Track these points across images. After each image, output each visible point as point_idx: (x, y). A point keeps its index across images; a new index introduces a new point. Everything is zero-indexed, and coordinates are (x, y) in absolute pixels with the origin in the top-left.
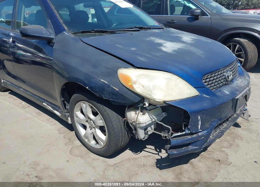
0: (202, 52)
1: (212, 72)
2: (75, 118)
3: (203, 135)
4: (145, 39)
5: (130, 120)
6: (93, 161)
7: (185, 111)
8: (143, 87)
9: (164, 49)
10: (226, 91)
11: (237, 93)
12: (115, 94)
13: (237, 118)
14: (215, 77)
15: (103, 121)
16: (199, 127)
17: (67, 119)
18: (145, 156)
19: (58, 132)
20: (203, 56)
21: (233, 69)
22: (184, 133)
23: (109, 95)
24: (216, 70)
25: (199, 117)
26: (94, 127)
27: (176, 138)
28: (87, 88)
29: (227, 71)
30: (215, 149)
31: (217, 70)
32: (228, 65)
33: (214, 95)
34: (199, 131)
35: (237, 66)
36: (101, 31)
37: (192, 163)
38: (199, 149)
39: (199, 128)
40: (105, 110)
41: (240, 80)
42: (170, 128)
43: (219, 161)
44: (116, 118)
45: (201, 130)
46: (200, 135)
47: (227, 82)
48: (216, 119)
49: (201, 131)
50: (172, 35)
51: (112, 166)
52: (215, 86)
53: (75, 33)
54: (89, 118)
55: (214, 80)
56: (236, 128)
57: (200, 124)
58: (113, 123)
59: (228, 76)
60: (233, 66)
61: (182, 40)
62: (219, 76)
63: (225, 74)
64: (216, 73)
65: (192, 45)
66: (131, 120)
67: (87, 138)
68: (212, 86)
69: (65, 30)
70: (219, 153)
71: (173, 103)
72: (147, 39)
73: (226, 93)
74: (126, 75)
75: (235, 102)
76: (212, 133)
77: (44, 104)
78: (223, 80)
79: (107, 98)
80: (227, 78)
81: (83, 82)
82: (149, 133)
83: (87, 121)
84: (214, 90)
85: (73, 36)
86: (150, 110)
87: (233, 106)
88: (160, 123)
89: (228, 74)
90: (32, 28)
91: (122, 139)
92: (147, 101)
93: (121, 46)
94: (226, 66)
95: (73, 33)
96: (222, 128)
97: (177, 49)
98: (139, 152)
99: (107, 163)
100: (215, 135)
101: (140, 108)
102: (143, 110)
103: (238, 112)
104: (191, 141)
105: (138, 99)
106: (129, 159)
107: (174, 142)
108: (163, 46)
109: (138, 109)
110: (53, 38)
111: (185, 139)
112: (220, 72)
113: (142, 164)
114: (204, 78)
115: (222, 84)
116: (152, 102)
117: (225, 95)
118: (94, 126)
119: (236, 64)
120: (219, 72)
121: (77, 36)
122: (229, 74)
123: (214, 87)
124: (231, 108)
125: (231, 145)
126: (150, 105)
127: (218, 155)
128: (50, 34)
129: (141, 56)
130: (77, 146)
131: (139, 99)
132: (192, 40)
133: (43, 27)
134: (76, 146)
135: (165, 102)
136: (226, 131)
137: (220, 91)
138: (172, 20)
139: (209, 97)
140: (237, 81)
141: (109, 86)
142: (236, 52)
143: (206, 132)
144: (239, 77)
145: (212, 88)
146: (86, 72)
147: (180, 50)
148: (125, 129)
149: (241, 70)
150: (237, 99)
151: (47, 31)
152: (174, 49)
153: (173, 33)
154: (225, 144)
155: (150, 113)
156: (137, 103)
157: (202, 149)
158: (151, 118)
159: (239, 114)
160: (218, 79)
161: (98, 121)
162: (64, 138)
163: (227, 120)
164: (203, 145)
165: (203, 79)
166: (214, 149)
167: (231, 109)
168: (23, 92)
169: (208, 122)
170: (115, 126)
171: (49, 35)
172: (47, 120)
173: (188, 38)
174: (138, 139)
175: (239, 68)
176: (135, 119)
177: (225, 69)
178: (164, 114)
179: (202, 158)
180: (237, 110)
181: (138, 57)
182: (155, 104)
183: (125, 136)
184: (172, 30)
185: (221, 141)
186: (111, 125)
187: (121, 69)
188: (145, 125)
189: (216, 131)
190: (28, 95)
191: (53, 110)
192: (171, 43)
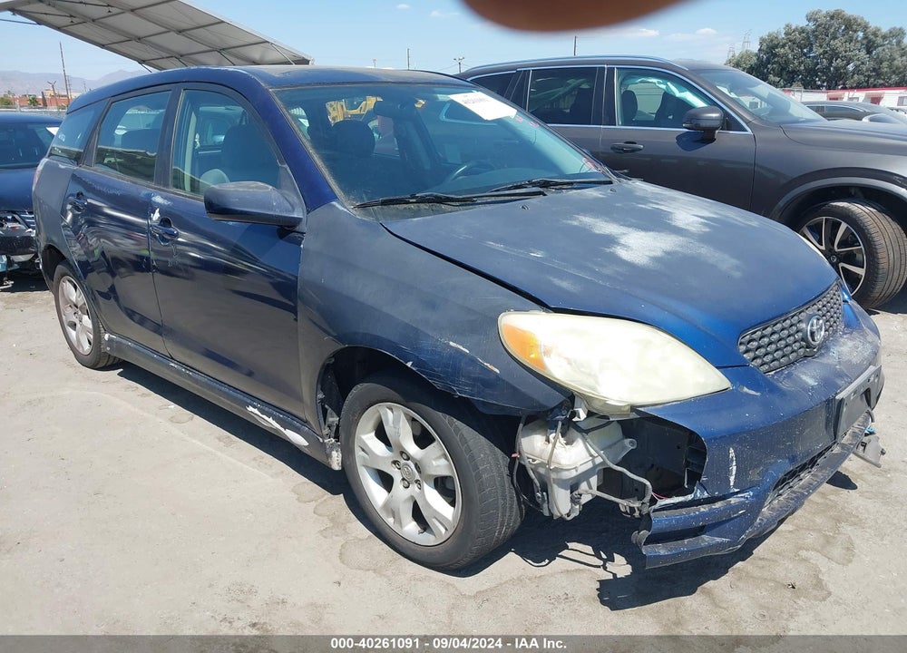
0: (735, 261)
1: (764, 323)
2: (359, 453)
3: (743, 503)
4: (564, 221)
5: (531, 460)
6: (413, 582)
7: (692, 433)
8: (570, 363)
9: (623, 254)
10: (808, 376)
11: (840, 382)
12: (489, 382)
13: (842, 457)
14: (775, 337)
15: (448, 461)
16: (732, 479)
17: (329, 456)
18: (568, 571)
19: (296, 496)
20: (737, 274)
21: (828, 312)
22: (690, 497)
23: (473, 386)
24: (777, 317)
25: (732, 451)
26: (417, 481)
27: (665, 512)
28: (409, 364)
29: (810, 317)
30: (779, 554)
31: (781, 316)
32: (813, 300)
33: (772, 388)
34: (732, 491)
35: (841, 301)
36: (436, 197)
37: (709, 593)
38: (730, 544)
39: (732, 484)
40: (457, 430)
41: (850, 344)
42: (648, 483)
43: (793, 587)
44: (488, 452)
45: (736, 490)
46: (732, 502)
47: (810, 350)
48: (779, 458)
49: (737, 493)
50: (643, 206)
51: (470, 597)
52: (775, 362)
53: (363, 206)
54: (402, 453)
55: (770, 343)
56: (844, 492)
57: (734, 473)
58: (481, 468)
59: (812, 334)
60: (828, 302)
61: (674, 224)
62: (786, 332)
63: (803, 325)
64: (776, 324)
65: (703, 238)
66: (534, 460)
67: (394, 514)
68: (766, 363)
69: (335, 197)
70: (791, 566)
71: (657, 410)
72: (569, 222)
73: (807, 383)
74: (523, 331)
75: (834, 412)
76: (769, 499)
77: (250, 409)
78: (797, 344)
79: (465, 393)
80: (810, 339)
81: (396, 348)
82: (585, 499)
83: (395, 462)
84: (773, 373)
85: (359, 215)
86: (587, 431)
87: (828, 420)
88: (619, 469)
89: (812, 325)
90: (241, 190)
91: (503, 515)
92: (583, 405)
93: (500, 247)
94: (806, 303)
95: (358, 207)
96: (797, 485)
97: (663, 254)
98: (547, 561)
99: (457, 589)
100: (777, 506)
101: (560, 423)
102: (570, 428)
103: (846, 440)
104: (708, 520)
105: (557, 398)
106: (520, 579)
107: (661, 521)
108: (619, 244)
109: (554, 427)
110: (300, 219)
111: (692, 514)
112: (788, 322)
113: (561, 593)
114: (743, 340)
115: (794, 354)
116: (596, 407)
117: (806, 388)
118: (417, 477)
119: (834, 294)
120: (785, 321)
121: (370, 215)
122: (815, 326)
123: (771, 365)
124: (822, 425)
125: (828, 541)
126: (590, 414)
127: (787, 570)
128: (290, 208)
129: (562, 275)
130: (360, 540)
131: (560, 398)
132: (702, 223)
133: (271, 187)
134: (356, 538)
135: (633, 408)
136: (809, 494)
137: (789, 376)
138: (627, 143)
139: (758, 394)
140: (840, 346)
141: (473, 361)
142: (839, 247)
143: (751, 494)
144: (846, 334)
145: (766, 367)
146: (407, 321)
147: (669, 257)
148: (512, 487)
149: (851, 313)
150: (841, 401)
151: (282, 199)
152: (652, 254)
153: (644, 200)
154: (811, 538)
155: (589, 440)
156: (552, 410)
157: (739, 546)
158: (591, 455)
159: (851, 444)
160: (783, 342)
161: (434, 463)
162: (316, 516)
163: (813, 462)
164: (744, 532)
165: (741, 344)
166: (776, 553)
167: (824, 429)
168: (178, 372)
169: (757, 466)
170: (485, 476)
171: (287, 211)
172: (255, 459)
173: (689, 216)
174: (552, 515)
175: (846, 306)
176: (546, 456)
177: (803, 311)
178: (629, 444)
179: (739, 579)
180: (840, 433)
181: (551, 278)
182: (605, 414)
183: (511, 508)
184: (639, 186)
185: (798, 528)
186: (474, 474)
187: (507, 312)
188: (574, 474)
189: (781, 495)
190: (196, 381)
191: (282, 429)
192: (643, 233)
